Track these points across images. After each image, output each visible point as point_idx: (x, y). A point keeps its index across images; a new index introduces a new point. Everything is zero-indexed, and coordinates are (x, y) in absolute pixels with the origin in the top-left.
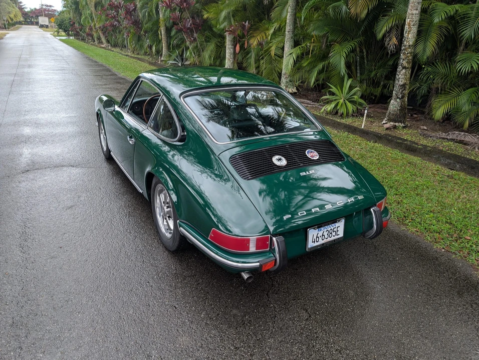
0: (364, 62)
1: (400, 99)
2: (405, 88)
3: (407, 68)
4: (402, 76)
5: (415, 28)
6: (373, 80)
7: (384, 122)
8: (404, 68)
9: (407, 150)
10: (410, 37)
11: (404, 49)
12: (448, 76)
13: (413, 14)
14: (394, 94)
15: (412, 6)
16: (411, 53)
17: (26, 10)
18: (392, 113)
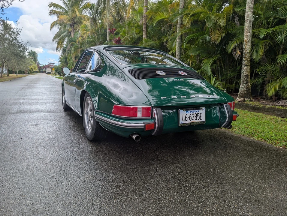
0: (223, 70)
1: (246, 84)
2: (248, 77)
3: (248, 66)
4: (245, 71)
5: (249, 43)
6: (229, 80)
7: (237, 99)
8: (246, 65)
9: (253, 109)
10: (247, 48)
11: (245, 55)
12: (274, 71)
13: (247, 35)
14: (241, 82)
15: (246, 31)
16: (249, 57)
17: (41, 66)
18: (241, 92)
